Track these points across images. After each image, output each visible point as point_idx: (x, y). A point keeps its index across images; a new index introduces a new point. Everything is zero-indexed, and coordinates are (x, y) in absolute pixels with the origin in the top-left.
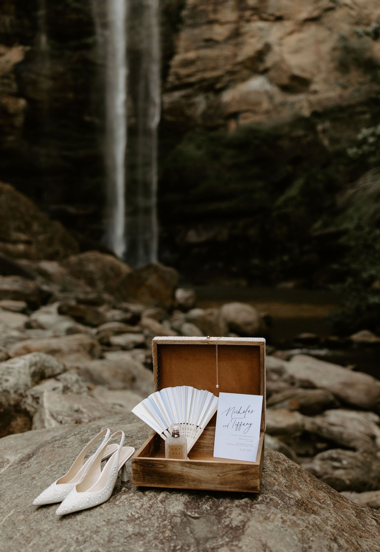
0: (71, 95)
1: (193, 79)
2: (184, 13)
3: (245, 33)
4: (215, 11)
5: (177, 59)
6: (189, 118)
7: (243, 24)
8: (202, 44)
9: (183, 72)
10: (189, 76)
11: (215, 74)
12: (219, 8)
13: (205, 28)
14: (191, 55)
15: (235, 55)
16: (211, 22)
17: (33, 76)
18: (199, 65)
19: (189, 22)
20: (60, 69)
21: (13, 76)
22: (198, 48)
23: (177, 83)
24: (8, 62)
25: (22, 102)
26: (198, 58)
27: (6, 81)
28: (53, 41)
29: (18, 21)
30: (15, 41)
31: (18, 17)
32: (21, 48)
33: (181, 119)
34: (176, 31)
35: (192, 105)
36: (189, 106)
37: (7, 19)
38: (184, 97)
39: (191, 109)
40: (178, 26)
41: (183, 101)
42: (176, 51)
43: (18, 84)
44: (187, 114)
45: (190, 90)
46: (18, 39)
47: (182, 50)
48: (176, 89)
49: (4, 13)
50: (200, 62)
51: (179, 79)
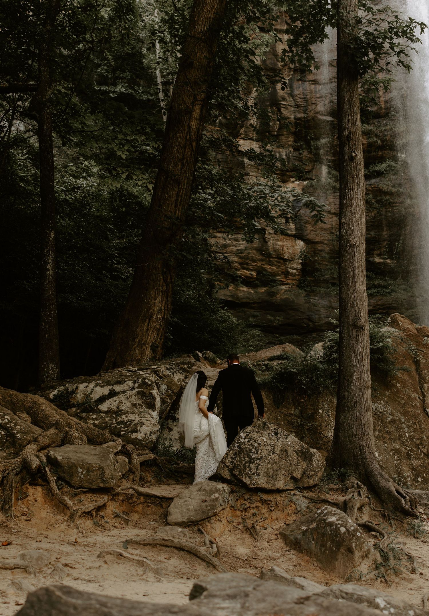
25: (300, 244)
28: (334, 172)
29: (296, 154)
30: (292, 177)
31: (296, 149)
32: (298, 183)
37: (283, 153)
43: (295, 224)
46: (295, 174)
49: (280, 146)
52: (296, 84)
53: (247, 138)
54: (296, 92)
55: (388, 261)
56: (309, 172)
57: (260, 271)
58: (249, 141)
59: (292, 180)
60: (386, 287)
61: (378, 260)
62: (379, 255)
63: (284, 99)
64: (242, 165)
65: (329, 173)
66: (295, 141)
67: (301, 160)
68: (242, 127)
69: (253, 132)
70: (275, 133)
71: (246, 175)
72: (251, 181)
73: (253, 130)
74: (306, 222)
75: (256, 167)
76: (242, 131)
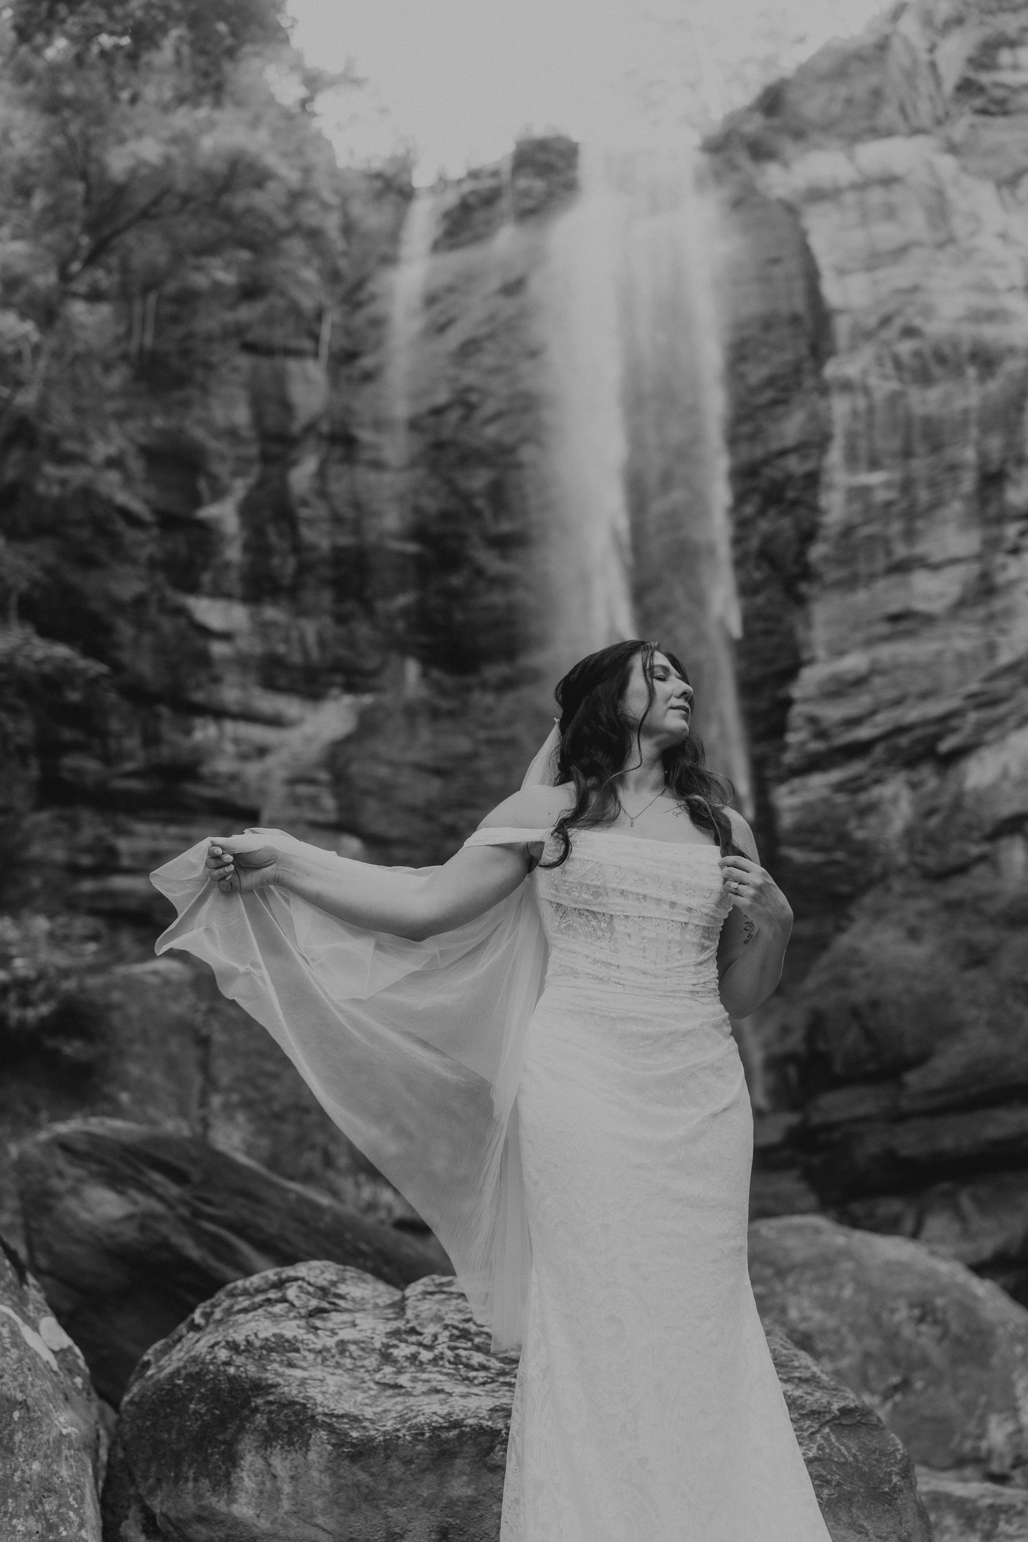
1: (864, 733)
2: (817, 552)
3: (1012, 584)
4: (910, 535)
5: (810, 678)
6: (864, 851)
7: (1000, 559)
8: (884, 628)
9: (832, 713)
10: (853, 722)
11: (935, 708)
12: (920, 524)
13: (881, 584)
14: (854, 662)
15: (991, 649)
16: (902, 568)
17: (383, 772)
18: (881, 686)
19: (833, 574)
20: (462, 744)
21: (323, 776)
22: (869, 643)
23: (816, 746)
24: (308, 740)
26: (875, 670)
27: (303, 790)
28: (436, 673)
29: (341, 630)
30: (331, 685)
31: (341, 619)
32: (348, 699)
33: (840, 855)
34: (801, 601)
35: (870, 808)
36: (865, 811)
37: (310, 629)
38: (840, 787)
39: (872, 821)
40: (803, 587)
41: (841, 798)
42: (806, 655)
43: (337, 796)
44: (860, 835)
45: (857, 767)
46: (339, 679)
47: (821, 653)
48: (814, 764)
49: (302, 612)
50: (878, 681)
51: (821, 734)
52: (334, 470)
53: (218, 593)
54: (335, 487)
56: (375, 673)
58: (220, 605)
59: (335, 691)
63: (305, 503)
64: (204, 660)
65: (424, 675)
66: (339, 600)
67: (351, 644)
68: (205, 567)
69: (233, 581)
70: (286, 581)
71: (216, 680)
72: (230, 694)
73: (234, 575)
74: (367, 793)
75: (242, 662)
76: (206, 578)
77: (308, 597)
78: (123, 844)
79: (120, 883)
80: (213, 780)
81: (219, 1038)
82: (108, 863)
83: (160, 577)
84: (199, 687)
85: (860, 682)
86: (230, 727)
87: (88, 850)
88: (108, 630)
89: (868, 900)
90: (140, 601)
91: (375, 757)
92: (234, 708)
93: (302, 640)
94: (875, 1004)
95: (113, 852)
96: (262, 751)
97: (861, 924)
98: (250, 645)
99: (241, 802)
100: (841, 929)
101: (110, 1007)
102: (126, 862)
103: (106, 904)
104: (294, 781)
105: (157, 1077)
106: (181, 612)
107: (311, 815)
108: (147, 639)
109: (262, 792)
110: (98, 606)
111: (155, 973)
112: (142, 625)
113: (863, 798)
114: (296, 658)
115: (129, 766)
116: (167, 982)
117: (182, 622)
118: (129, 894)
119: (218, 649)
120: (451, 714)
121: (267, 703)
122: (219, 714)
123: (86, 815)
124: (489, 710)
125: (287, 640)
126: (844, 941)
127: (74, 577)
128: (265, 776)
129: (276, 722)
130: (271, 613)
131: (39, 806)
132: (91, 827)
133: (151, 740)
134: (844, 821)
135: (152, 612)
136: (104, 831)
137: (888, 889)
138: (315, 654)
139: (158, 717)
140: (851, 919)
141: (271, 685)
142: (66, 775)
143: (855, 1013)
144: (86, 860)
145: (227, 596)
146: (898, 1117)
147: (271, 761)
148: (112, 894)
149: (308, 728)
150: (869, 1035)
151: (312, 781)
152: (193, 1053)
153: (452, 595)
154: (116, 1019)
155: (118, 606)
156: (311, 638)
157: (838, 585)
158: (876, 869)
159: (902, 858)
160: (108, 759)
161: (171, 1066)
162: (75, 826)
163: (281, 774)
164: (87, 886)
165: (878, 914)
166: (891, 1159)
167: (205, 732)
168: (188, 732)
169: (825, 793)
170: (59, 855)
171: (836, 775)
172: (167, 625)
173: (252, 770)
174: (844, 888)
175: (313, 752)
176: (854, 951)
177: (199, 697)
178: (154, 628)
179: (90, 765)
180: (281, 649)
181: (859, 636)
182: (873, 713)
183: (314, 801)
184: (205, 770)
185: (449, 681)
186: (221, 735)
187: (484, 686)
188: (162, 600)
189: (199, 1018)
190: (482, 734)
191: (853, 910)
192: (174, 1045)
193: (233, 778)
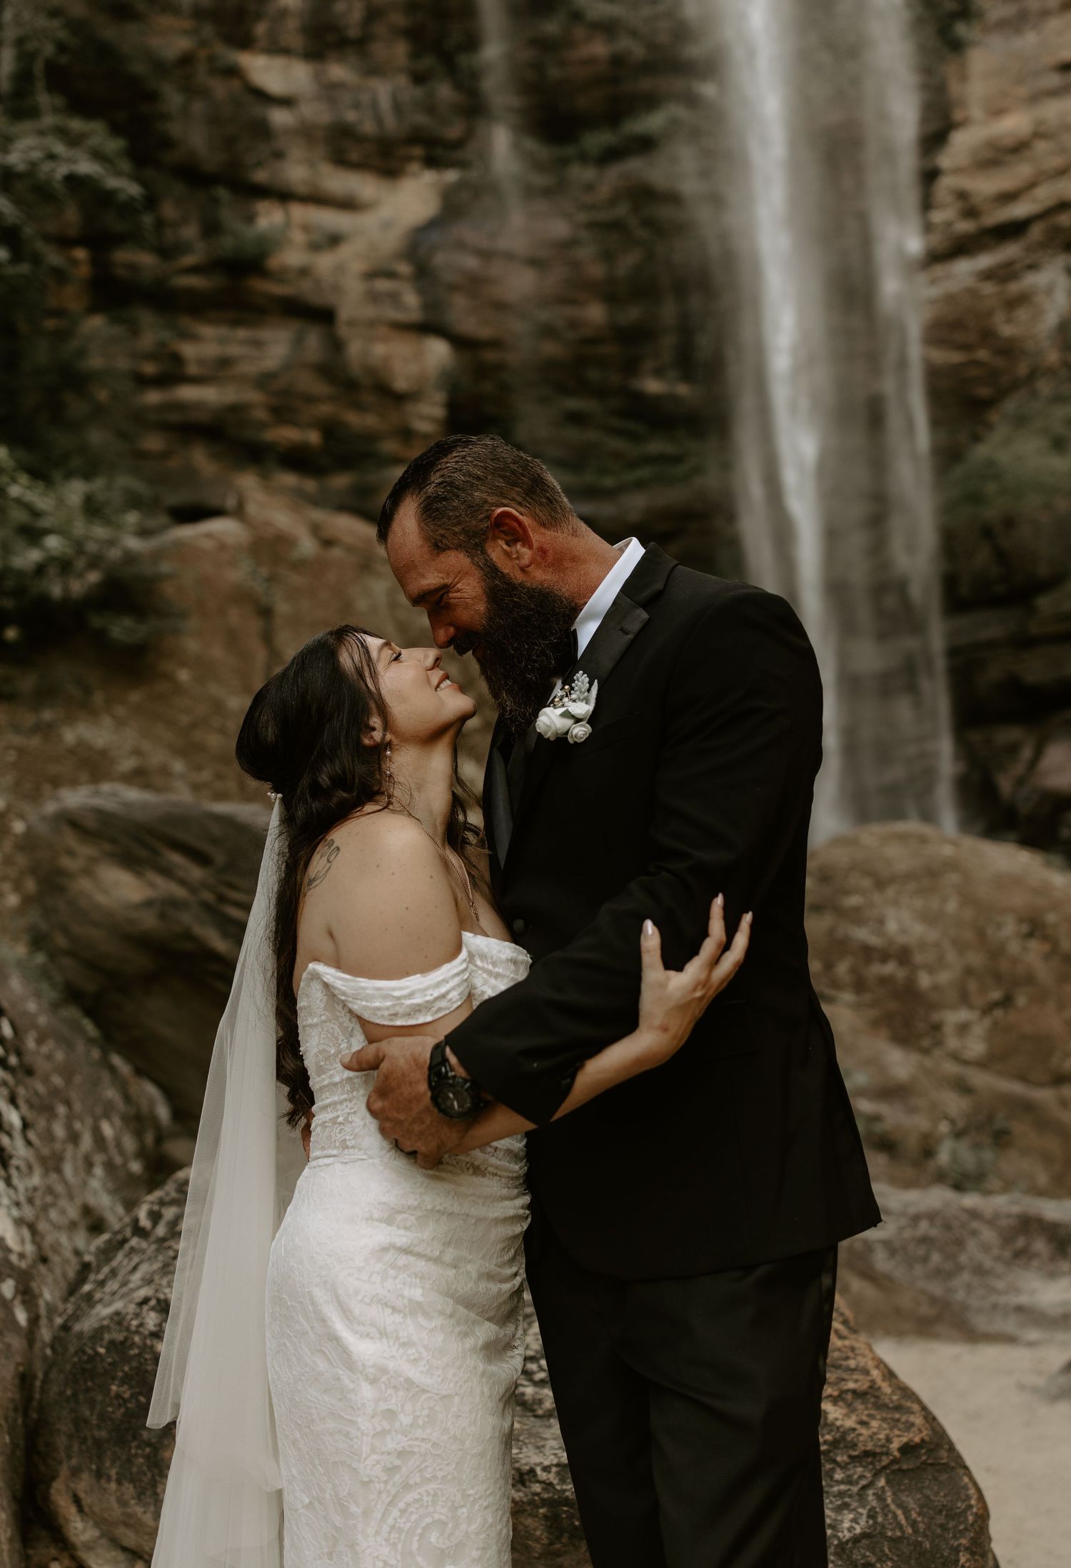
0: (595, 313)
1: (1020, 210)
5: (963, 143)
6: (1009, 350)
8: (1054, 80)
9: (985, 186)
10: (1008, 197)
13: (1054, 25)
14: (1015, 124)
17: (471, 262)
18: (1043, 153)
19: (997, 11)
20: (559, 228)
21: (404, 268)
22: (1035, 98)
23: (965, 226)
24: (387, 225)
25: (438, 351)
26: (1039, 133)
27: (383, 285)
29: (418, 92)
30: (409, 159)
31: (419, 78)
32: (429, 178)
33: (982, 354)
34: (956, 46)
35: (1022, 299)
36: (1014, 303)
37: (383, 91)
38: (988, 275)
39: (1022, 314)
40: (961, 29)
41: (989, 288)
42: (958, 115)
43: (421, 291)
44: (1007, 330)
45: (1010, 251)
46: (418, 151)
47: (976, 112)
48: (960, 248)
49: (374, 70)
50: (1041, 146)
51: (971, 212)
53: (276, 49)
55: (682, 389)
56: (458, 144)
57: (330, 429)
58: (278, 62)
59: (414, 167)
60: (677, 459)
61: (653, 386)
62: (659, 373)
64: (263, 130)
66: (415, 55)
67: (431, 110)
68: (258, 16)
69: (292, 34)
70: (353, 33)
71: (279, 155)
72: (296, 172)
73: (292, 24)
74: (453, 288)
75: (306, 132)
76: (261, 29)
77: (379, 50)
78: (189, 350)
79: (188, 393)
80: (280, 276)
81: (283, 608)
82: (173, 373)
83: (208, 30)
84: (259, 164)
85: (1019, 148)
86: (299, 212)
87: (151, 356)
88: (152, 97)
89: (1011, 405)
90: (186, 60)
91: (461, 246)
92: (302, 189)
93: (374, 105)
94: (1009, 522)
95: (177, 359)
96: (334, 240)
97: (1001, 431)
98: (315, 112)
99: (316, 299)
100: (977, 439)
101: (160, 578)
102: (192, 369)
103: (174, 417)
104: (372, 275)
105: (217, 652)
106: (233, 72)
107: (392, 314)
108: (198, 107)
109: (337, 288)
110: (139, 68)
111: (209, 535)
112: (191, 90)
113: (1014, 288)
114: (368, 127)
115: (189, 260)
116: (222, 547)
117: (236, 84)
118: (198, 405)
119: (280, 117)
120: (547, 192)
121: (339, 182)
122: (284, 196)
123: (146, 317)
124: (590, 188)
125: (357, 106)
126: (981, 452)
127: (109, 31)
128: (340, 269)
129: (348, 204)
130: (338, 71)
131: (93, 309)
132: (152, 332)
133: (211, 229)
134: (990, 313)
135: (202, 75)
136: (166, 335)
137: (1034, 394)
138: (390, 122)
139: (215, 201)
140: (990, 427)
141: (341, 160)
142: (121, 272)
143: (987, 532)
144: (149, 369)
145: (285, 51)
146: (1023, 643)
147: (345, 252)
148: (180, 406)
149: (385, 212)
150: (1000, 555)
151: (391, 275)
152: (255, 625)
153: (545, 46)
154: (168, 589)
155: (161, 68)
156: (385, 102)
157: (1003, 25)
158: (1022, 369)
159: (1053, 357)
160: (167, 252)
161: (232, 639)
162: (134, 330)
163: (357, 267)
164: (153, 397)
165: (1021, 421)
166: (1014, 686)
167: (269, 217)
168: (250, 218)
169: (970, 282)
170: (123, 364)
171: (985, 261)
172: (220, 89)
173: (325, 262)
174: (984, 392)
175: (391, 241)
176: (991, 463)
177: (261, 176)
178: (204, 93)
179: (146, 260)
180: (351, 116)
181: (1023, 91)
182: (1032, 185)
183: (394, 298)
184: (274, 263)
185: (543, 152)
186: (288, 224)
187: (584, 158)
188: (212, 59)
189: (258, 587)
190: (583, 217)
191: (994, 417)
192: (235, 616)
193: (304, 272)
